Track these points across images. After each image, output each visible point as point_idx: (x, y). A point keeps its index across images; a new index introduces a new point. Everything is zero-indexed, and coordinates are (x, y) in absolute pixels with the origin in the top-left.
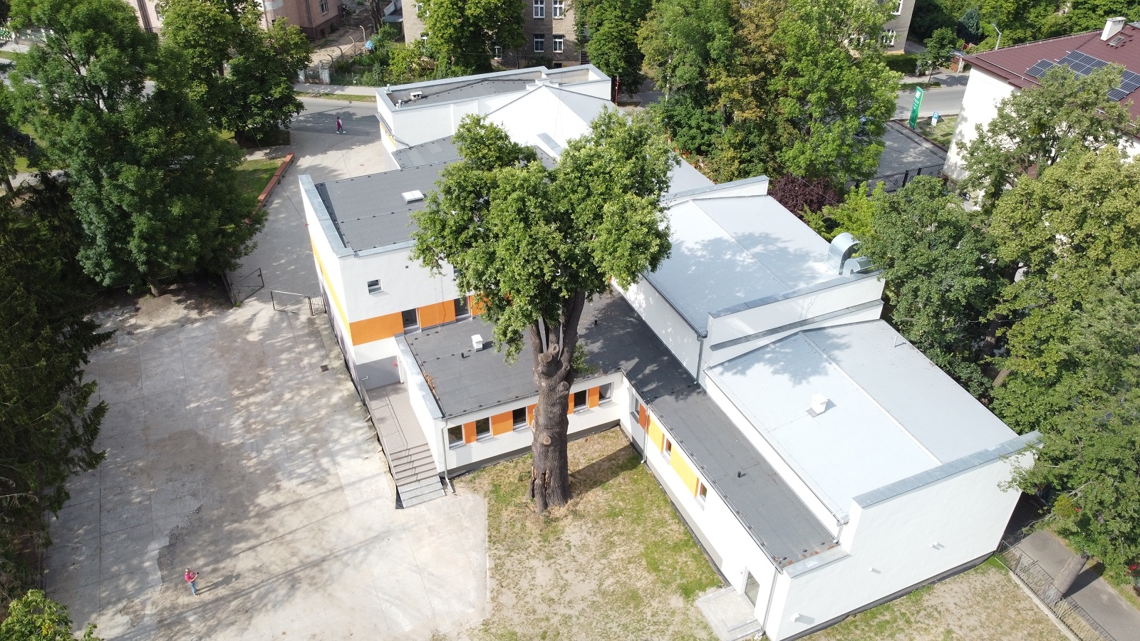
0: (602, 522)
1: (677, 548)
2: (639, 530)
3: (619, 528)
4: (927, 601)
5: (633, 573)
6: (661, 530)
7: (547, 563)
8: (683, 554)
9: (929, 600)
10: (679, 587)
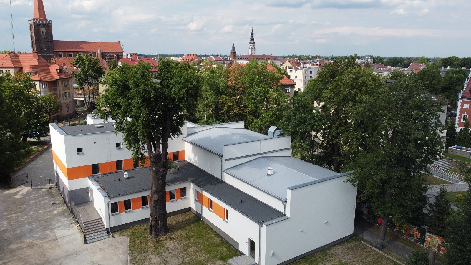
0: (183, 240)
1: (218, 245)
2: (201, 241)
3: (192, 241)
4: (329, 252)
5: (198, 255)
6: (211, 240)
7: (157, 256)
8: (221, 247)
9: (330, 252)
10: (220, 258)
